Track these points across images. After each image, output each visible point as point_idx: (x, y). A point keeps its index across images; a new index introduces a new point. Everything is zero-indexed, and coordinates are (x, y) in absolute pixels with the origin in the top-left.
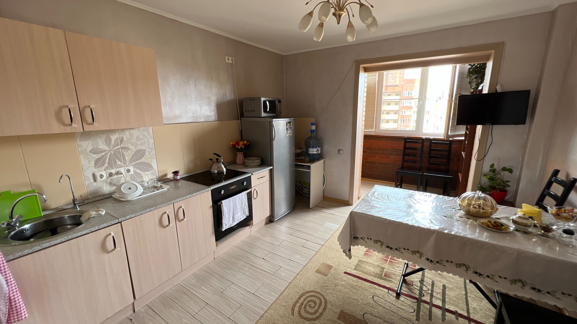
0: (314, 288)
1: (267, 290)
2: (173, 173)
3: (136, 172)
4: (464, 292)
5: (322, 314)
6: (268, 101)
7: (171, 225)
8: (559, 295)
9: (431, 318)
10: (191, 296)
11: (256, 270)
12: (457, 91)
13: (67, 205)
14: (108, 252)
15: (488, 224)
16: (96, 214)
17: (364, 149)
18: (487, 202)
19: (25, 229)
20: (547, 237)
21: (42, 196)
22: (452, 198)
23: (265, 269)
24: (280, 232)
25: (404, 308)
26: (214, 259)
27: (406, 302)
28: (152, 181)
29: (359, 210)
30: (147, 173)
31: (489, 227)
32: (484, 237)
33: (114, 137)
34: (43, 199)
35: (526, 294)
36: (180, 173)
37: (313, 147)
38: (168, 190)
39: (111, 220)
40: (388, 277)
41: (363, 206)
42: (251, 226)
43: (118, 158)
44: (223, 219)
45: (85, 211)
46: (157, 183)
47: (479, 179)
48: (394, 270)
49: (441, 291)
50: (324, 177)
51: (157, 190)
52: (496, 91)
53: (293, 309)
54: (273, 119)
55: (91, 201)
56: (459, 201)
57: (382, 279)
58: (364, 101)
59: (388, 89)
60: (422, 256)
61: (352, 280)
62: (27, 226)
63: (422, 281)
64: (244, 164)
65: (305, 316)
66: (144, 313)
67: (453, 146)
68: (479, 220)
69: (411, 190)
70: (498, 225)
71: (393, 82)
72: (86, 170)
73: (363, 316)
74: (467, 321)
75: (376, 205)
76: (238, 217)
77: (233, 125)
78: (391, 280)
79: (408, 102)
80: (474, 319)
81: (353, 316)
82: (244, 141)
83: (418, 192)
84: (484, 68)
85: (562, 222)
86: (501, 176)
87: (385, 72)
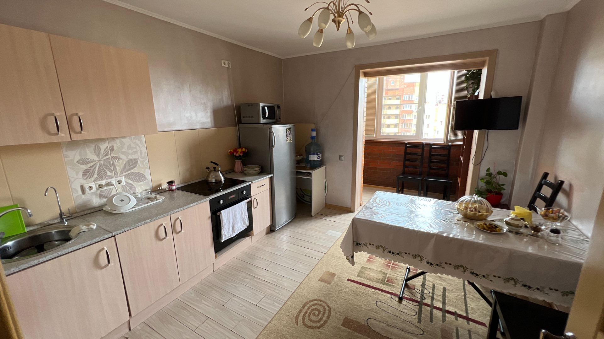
0: (318, 297)
1: (270, 301)
2: (168, 183)
3: (128, 182)
4: (463, 294)
5: (326, 322)
6: (267, 107)
7: (167, 238)
8: (547, 290)
9: (432, 320)
10: (191, 311)
11: (258, 281)
12: (455, 96)
13: (53, 219)
14: (102, 268)
15: (483, 227)
16: (86, 228)
17: (365, 155)
18: (482, 205)
19: (7, 247)
20: (537, 236)
21: (26, 211)
22: (451, 202)
23: (267, 279)
24: (282, 242)
25: (406, 311)
26: (214, 271)
27: (408, 306)
28: (146, 192)
29: (361, 216)
30: (139, 183)
31: (484, 229)
32: (480, 239)
33: (104, 146)
34: (28, 214)
35: (518, 291)
36: (176, 183)
37: (314, 154)
38: (163, 201)
39: (104, 234)
40: (391, 283)
41: (365, 212)
42: (251, 236)
43: (108, 168)
44: (222, 230)
45: (73, 226)
46: (151, 194)
47: (477, 182)
48: (396, 275)
49: (442, 293)
50: (325, 184)
51: (152, 201)
52: (491, 96)
53: (297, 318)
54: (273, 126)
55: (79, 215)
56: (457, 204)
57: (385, 284)
58: (365, 106)
59: (388, 94)
60: (423, 260)
61: (355, 286)
62: (10, 243)
63: (423, 285)
64: (243, 172)
65: (309, 325)
66: (141, 331)
67: (452, 150)
68: (476, 222)
69: (412, 195)
70: (492, 227)
71: (393, 85)
72: (74, 181)
73: (367, 322)
74: (466, 320)
75: (378, 211)
76: (238, 227)
77: (230, 133)
78: (393, 285)
79: (409, 106)
80: (472, 318)
81: (356, 322)
82: (242, 148)
83: (418, 197)
84: (480, 74)
85: (550, 222)
86: (496, 179)
87: (385, 78)
